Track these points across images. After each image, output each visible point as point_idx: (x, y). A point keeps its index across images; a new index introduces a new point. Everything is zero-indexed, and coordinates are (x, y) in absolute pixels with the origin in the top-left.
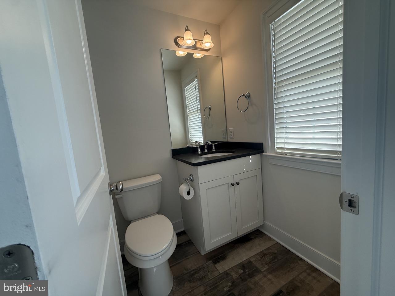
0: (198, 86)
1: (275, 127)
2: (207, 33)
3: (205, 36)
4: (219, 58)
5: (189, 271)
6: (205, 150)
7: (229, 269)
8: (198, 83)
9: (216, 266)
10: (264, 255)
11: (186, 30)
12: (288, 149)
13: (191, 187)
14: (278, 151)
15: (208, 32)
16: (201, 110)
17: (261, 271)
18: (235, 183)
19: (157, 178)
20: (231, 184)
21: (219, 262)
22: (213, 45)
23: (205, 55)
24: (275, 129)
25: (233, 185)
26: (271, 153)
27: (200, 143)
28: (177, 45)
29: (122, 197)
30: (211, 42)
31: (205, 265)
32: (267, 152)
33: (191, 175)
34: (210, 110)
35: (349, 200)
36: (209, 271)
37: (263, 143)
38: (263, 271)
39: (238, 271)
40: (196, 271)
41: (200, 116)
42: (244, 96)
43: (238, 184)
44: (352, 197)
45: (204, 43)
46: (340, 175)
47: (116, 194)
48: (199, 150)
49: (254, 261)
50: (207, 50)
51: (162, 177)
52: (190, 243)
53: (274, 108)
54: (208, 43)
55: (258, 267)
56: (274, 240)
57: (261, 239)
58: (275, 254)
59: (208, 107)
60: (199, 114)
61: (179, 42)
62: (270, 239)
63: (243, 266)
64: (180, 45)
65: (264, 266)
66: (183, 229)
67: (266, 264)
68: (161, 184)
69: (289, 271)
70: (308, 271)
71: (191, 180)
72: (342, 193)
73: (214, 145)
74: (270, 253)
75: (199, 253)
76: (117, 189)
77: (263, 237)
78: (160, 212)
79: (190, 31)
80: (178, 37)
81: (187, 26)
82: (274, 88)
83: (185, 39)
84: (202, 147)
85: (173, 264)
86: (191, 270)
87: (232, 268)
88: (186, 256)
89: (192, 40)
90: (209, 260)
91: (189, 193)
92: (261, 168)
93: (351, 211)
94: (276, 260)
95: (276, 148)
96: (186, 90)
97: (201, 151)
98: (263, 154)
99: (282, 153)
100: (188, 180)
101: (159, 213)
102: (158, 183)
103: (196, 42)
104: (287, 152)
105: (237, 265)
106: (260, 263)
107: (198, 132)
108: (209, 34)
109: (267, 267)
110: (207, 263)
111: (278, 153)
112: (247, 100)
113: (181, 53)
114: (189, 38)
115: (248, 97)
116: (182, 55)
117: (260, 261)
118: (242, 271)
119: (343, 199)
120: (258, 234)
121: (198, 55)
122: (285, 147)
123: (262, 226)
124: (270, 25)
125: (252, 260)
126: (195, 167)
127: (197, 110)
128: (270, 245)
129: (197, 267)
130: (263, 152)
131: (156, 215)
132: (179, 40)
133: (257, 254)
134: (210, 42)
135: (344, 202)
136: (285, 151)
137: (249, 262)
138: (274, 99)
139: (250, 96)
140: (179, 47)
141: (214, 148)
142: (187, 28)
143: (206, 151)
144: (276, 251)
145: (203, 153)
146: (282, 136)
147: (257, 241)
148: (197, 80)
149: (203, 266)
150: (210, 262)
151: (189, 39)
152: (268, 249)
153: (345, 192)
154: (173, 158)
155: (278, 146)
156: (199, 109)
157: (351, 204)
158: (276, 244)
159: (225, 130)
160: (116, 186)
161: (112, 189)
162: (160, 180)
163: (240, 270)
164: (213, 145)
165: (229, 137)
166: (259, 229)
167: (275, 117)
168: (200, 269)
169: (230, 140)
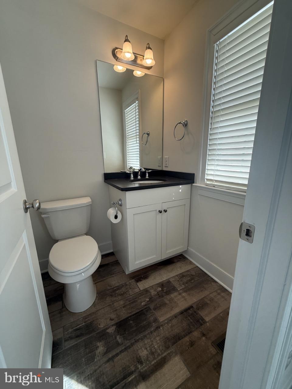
0: (138, 109)
1: (207, 159)
2: (149, 48)
3: (147, 50)
4: (161, 79)
5: (112, 287)
6: (137, 177)
7: (150, 287)
8: (138, 106)
9: (138, 284)
10: (183, 276)
11: (125, 41)
12: (216, 181)
13: (118, 211)
14: (208, 182)
15: (150, 46)
16: (139, 135)
17: (177, 290)
18: (163, 211)
19: (87, 200)
20: (159, 211)
21: (141, 281)
22: (154, 62)
23: (146, 74)
24: (207, 160)
25: (160, 212)
26: (201, 184)
27: (134, 169)
28: (115, 58)
29: (49, 217)
30: (153, 58)
31: (128, 283)
32: (197, 183)
33: (120, 200)
34: (149, 135)
35: (247, 229)
36: (130, 288)
37: (194, 174)
38: (179, 289)
39: (157, 289)
40: (119, 288)
41: (138, 142)
42: (182, 123)
43: (165, 211)
44: (249, 227)
45: (144, 58)
46: (243, 205)
47: (42, 213)
48: (132, 176)
49: (173, 281)
50: (149, 68)
51: (91, 199)
52: (117, 263)
53: (209, 138)
54: (149, 59)
55: (175, 286)
56: (195, 264)
57: (183, 262)
58: (192, 275)
59: (146, 132)
60: (138, 139)
61: (118, 55)
62: (191, 263)
63: (162, 285)
64: (118, 58)
65: (181, 286)
66: (112, 251)
67: (184, 284)
68: (91, 207)
69: (202, 291)
70: (219, 291)
71: (119, 204)
72: (242, 223)
73: (148, 172)
74: (188, 275)
75: (124, 272)
76: (33, 207)
77: (185, 261)
78: (89, 233)
79: (130, 42)
80: (117, 48)
81: (127, 36)
82: (210, 117)
83: (123, 51)
84: (136, 174)
85: (98, 281)
86: (115, 286)
87: (152, 287)
88: (111, 275)
89: (131, 53)
90: (132, 279)
91: (116, 217)
92: (190, 198)
93: (247, 240)
94: (193, 281)
95: (206, 180)
96: (126, 112)
97: (134, 177)
98: (193, 184)
99: (211, 184)
100: (117, 205)
101: (87, 234)
102: (88, 205)
103: (136, 58)
104: (216, 184)
105: (157, 284)
106: (178, 283)
107: (135, 158)
108: (151, 49)
109: (183, 286)
110: (130, 281)
111: (207, 185)
112: (183, 128)
113: (120, 68)
114: (128, 50)
115: (185, 125)
116: (121, 70)
117: (178, 281)
118: (160, 289)
119: (242, 228)
120: (181, 259)
121: (138, 73)
122: (214, 179)
123: (186, 252)
124: (214, 46)
125: (171, 280)
126: (123, 192)
127: (135, 135)
128: (190, 268)
129: (120, 284)
130: (194, 183)
131: (84, 235)
132: (118, 53)
133: (177, 276)
134: (151, 59)
135: (243, 231)
136: (213, 183)
137: (169, 282)
138: (209, 129)
139: (187, 124)
140: (117, 60)
141: (147, 175)
142: (126, 38)
143: (139, 177)
144: (194, 274)
145: (136, 179)
146: (212, 168)
147: (178, 265)
148: (137, 102)
149: (126, 283)
150: (133, 280)
151: (128, 52)
152: (188, 271)
153: (245, 222)
154: (105, 182)
155: (208, 178)
156: (138, 134)
157: (248, 233)
158: (196, 267)
159: (161, 158)
160: (32, 205)
161: (28, 206)
162: (89, 202)
163: (159, 288)
164: (146, 172)
165: (164, 165)
166: (183, 254)
167: (209, 148)
168: (123, 286)
169: (165, 169)
